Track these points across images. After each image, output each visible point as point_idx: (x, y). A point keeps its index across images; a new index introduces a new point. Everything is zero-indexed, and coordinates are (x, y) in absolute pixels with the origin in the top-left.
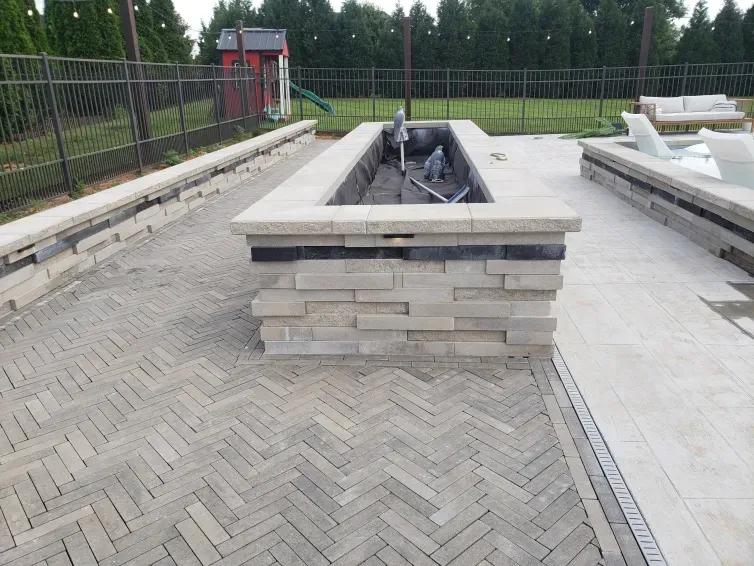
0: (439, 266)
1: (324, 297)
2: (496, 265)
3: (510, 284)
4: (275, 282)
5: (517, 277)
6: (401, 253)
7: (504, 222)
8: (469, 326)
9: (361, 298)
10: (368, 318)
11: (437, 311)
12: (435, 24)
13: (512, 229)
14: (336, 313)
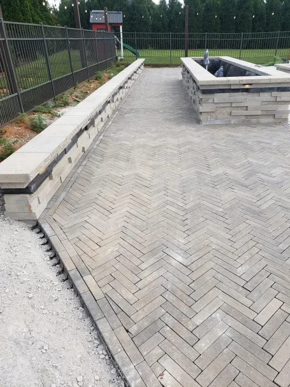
0: (258, 95)
1: (221, 105)
2: (275, 94)
3: (278, 99)
4: (208, 101)
5: (280, 97)
6: (247, 90)
7: (280, 79)
8: (265, 113)
9: (233, 105)
10: (235, 112)
11: (255, 109)
12: (182, 7)
13: (281, 81)
14: (224, 111)
